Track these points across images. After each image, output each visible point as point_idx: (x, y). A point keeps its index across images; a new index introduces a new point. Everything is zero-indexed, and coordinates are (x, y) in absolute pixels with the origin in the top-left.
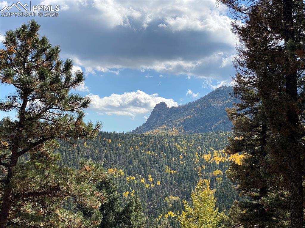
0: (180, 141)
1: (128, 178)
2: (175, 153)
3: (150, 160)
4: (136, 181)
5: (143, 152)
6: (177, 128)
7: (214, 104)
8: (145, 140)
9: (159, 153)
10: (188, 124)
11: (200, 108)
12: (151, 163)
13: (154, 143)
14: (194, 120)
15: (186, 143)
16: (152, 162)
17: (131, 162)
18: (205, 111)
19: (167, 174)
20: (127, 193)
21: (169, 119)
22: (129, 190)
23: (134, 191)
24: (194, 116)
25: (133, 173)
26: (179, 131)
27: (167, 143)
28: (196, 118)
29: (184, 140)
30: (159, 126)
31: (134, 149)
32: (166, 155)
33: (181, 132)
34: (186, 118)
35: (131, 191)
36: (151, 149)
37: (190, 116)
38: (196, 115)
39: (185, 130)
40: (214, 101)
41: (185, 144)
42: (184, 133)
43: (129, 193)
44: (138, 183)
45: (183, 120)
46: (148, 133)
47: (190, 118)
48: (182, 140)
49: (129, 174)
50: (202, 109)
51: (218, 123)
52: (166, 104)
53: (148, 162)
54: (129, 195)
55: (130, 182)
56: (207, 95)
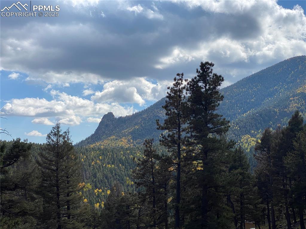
0: (134, 153)
1: (96, 191)
2: (132, 165)
3: (112, 173)
4: (103, 194)
5: (104, 165)
6: (126, 138)
7: (160, 114)
8: (103, 154)
9: (118, 166)
10: (136, 134)
11: (147, 118)
12: (113, 176)
13: (112, 156)
14: (142, 130)
15: (141, 155)
16: (114, 174)
17: (95, 176)
18: (152, 121)
19: (128, 185)
20: (98, 204)
21: (118, 129)
22: (98, 202)
23: (103, 202)
24: (141, 126)
25: (99, 186)
26: (128, 141)
27: (123, 156)
28: (144, 127)
29: (139, 152)
30: (108, 137)
31: (96, 163)
32: (124, 167)
33: (130, 141)
34: (134, 128)
35: (101, 202)
36: (111, 162)
37: (138, 126)
38: (143, 125)
39: (133, 140)
40: (160, 111)
41: (139, 156)
42: (133, 143)
43: (100, 204)
44: (105, 195)
45: (132, 130)
46: (98, 144)
47: (138, 128)
48: (136, 152)
49: (96, 187)
50: (149, 119)
51: (164, 132)
52: (113, 114)
53: (110, 175)
54: (100, 206)
55: (98, 195)
56: (152, 105)
